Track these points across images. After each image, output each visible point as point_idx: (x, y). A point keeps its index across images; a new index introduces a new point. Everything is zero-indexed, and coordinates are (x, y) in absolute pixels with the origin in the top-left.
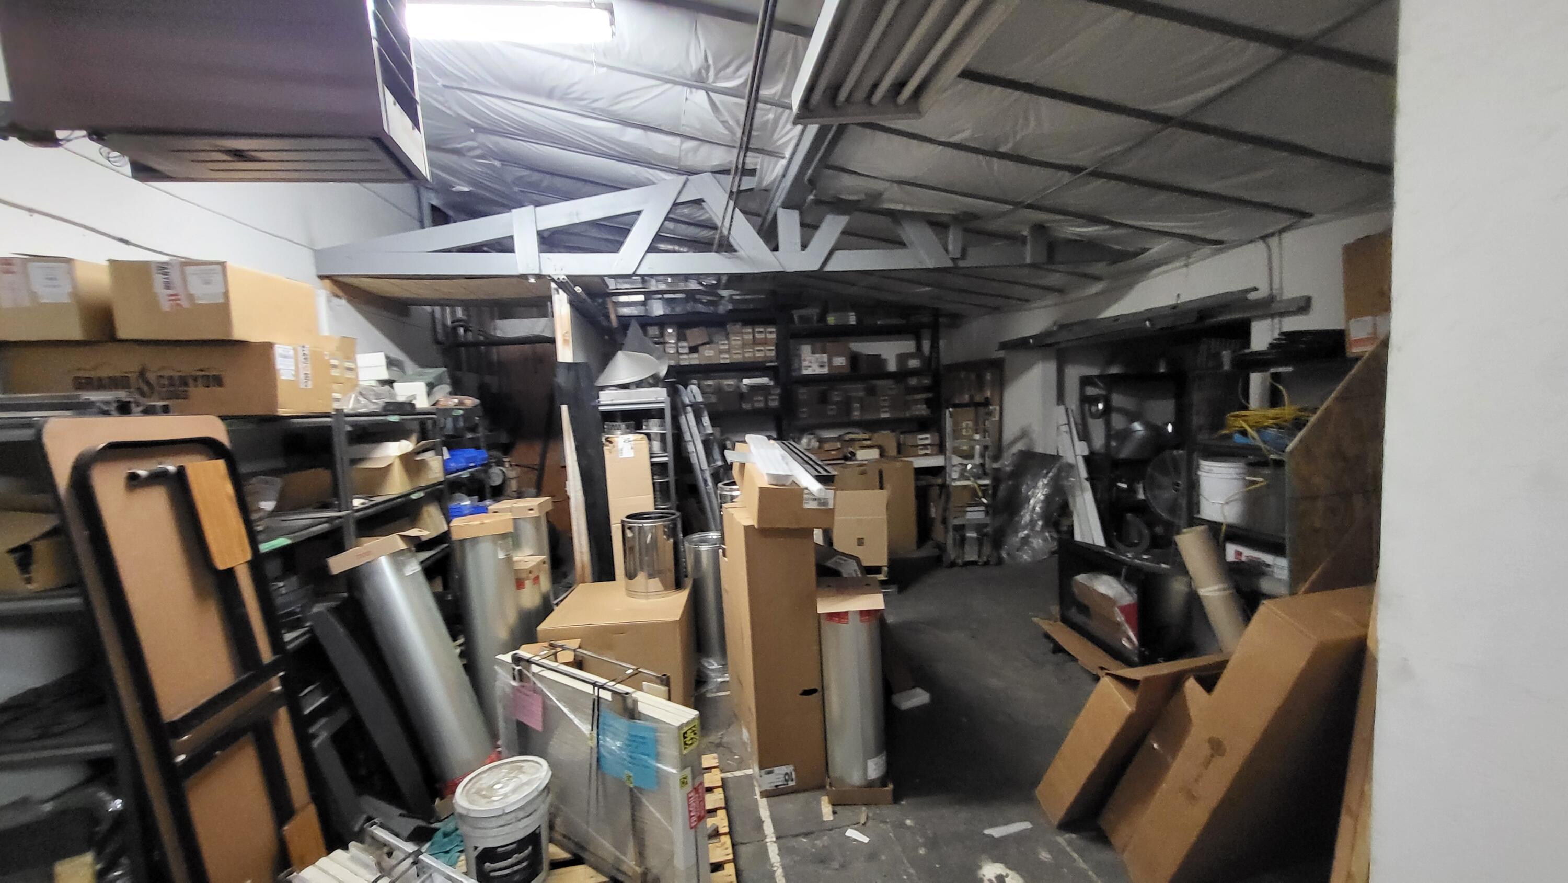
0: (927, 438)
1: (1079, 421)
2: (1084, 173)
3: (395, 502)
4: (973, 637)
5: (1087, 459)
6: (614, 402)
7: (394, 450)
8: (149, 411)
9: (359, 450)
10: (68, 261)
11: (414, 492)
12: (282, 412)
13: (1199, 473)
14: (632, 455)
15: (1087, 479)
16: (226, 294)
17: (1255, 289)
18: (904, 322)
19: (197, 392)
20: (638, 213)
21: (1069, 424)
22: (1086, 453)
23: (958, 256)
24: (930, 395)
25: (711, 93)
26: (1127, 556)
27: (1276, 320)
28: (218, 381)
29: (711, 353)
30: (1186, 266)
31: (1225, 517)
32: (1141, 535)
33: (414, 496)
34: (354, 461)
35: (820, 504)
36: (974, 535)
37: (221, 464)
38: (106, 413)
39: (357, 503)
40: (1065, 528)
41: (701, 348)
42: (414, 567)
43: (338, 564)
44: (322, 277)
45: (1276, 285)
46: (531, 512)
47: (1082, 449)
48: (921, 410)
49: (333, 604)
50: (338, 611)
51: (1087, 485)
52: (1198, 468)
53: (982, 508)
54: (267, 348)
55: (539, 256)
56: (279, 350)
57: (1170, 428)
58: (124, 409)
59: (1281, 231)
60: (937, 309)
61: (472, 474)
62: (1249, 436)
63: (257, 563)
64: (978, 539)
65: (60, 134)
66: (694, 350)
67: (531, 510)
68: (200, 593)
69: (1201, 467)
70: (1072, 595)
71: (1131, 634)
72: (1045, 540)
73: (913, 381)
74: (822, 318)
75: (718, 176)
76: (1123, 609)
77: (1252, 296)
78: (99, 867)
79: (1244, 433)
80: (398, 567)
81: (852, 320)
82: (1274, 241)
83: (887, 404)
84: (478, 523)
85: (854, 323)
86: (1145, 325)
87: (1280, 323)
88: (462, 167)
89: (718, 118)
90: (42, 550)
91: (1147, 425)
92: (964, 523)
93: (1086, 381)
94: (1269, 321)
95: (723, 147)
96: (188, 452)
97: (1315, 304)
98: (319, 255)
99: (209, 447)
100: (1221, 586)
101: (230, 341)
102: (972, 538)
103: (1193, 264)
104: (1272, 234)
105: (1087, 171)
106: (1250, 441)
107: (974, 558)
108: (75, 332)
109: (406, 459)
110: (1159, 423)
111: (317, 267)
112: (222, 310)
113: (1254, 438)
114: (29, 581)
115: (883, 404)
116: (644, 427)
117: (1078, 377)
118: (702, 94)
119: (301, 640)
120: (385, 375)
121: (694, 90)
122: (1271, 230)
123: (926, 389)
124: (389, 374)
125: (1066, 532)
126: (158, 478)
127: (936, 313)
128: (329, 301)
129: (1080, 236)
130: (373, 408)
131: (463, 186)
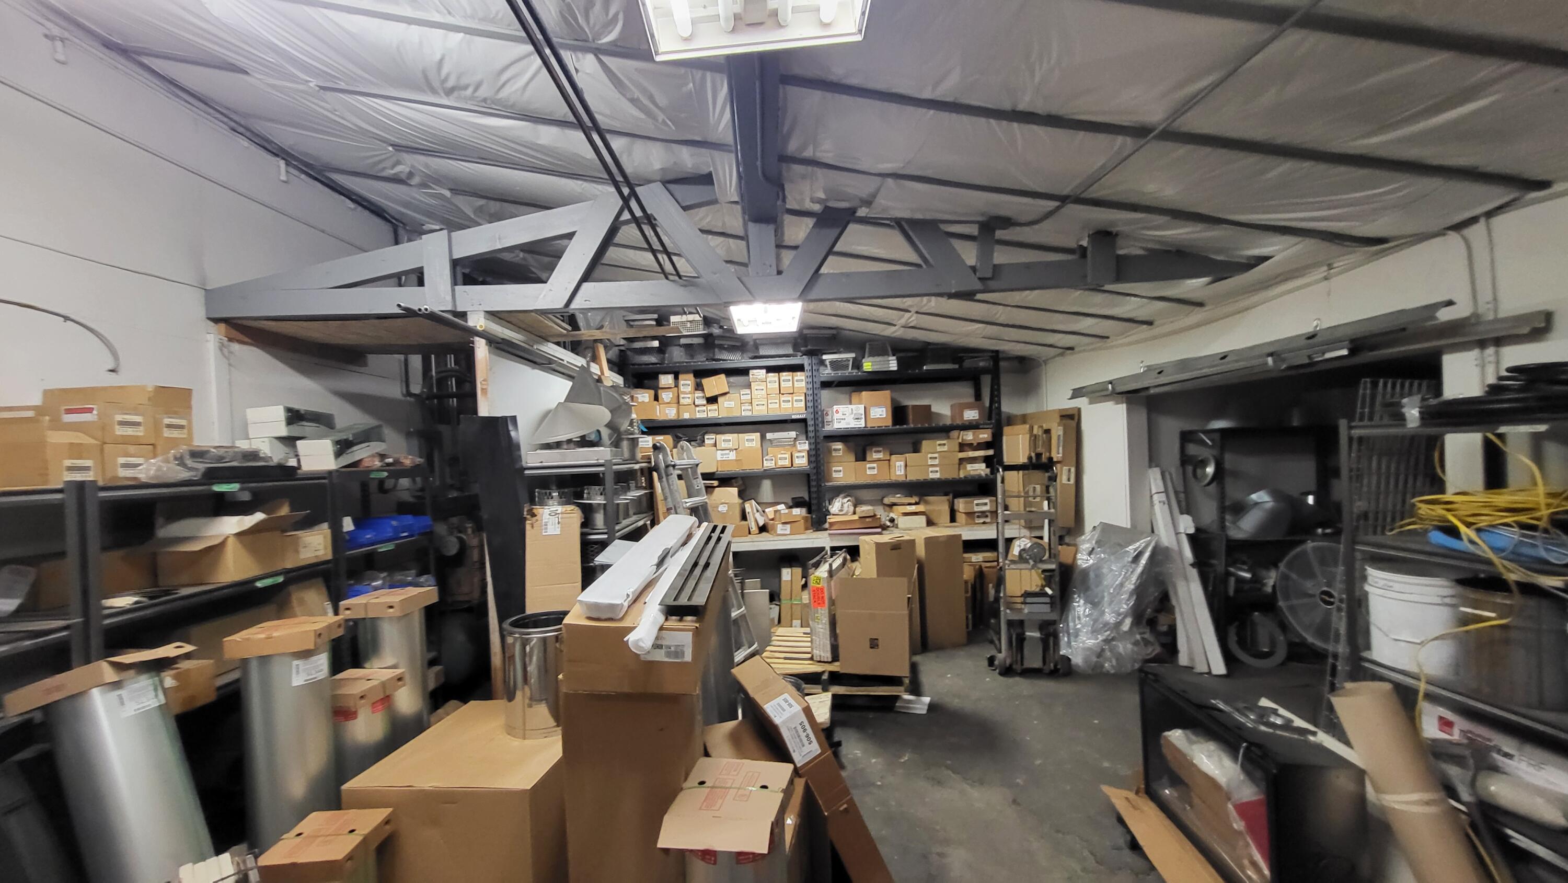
0: (986, 504)
1: (1180, 488)
2: (1152, 135)
3: (216, 594)
4: (1014, 801)
5: (1192, 538)
6: (545, 464)
7: (230, 526)
11: (261, 579)
13: (1367, 588)
14: (558, 532)
15: (1193, 565)
17: (1450, 303)
18: (957, 366)
20: (570, 236)
21: (1166, 491)
22: (1192, 531)
23: (989, 275)
24: (991, 452)
25: (602, 57)
26: (1247, 717)
27: (1491, 351)
29: (732, 404)
30: (1326, 278)
31: (1419, 666)
32: (1273, 643)
33: (264, 583)
35: (668, 654)
36: (1037, 634)
39: (119, 602)
40: (1164, 628)
41: (720, 400)
42: (143, 703)
43: (19, 701)
44: (215, 320)
45: (1485, 295)
46: (391, 610)
47: (1187, 524)
48: (980, 469)
51: (1194, 573)
52: (1364, 578)
53: (1047, 600)
55: (453, 291)
57: (1311, 500)
59: (1489, 214)
60: (997, 352)
61: (397, 545)
62: (1464, 537)
64: (1042, 639)
66: (712, 400)
67: (391, 607)
69: (1370, 579)
70: (1161, 756)
71: (1258, 857)
72: (1136, 643)
73: (969, 436)
74: (857, 365)
75: (671, 186)
76: (1243, 810)
77: (1444, 315)
79: (1452, 532)
81: (893, 365)
82: (1476, 232)
83: (936, 462)
84: (263, 636)
85: (896, 369)
86: (1266, 363)
87: (1497, 354)
88: (415, 198)
89: (624, 95)
91: (1276, 494)
92: (1022, 618)
93: (1186, 437)
94: (1474, 354)
95: (658, 144)
97: (1560, 323)
98: (210, 296)
100: (1427, 796)
102: (1032, 638)
103: (1335, 276)
104: (1474, 220)
105: (1157, 131)
106: (1464, 545)
107: (1037, 663)
109: (252, 537)
110: (1295, 493)
111: (207, 310)
113: (1472, 542)
115: (930, 462)
116: (585, 496)
117: (1179, 431)
118: (590, 57)
120: (283, 431)
121: (580, 55)
122: (1467, 215)
123: (987, 445)
124: (289, 431)
125: (1165, 634)
127: (996, 356)
128: (222, 347)
129: (1159, 242)
131: (433, 224)
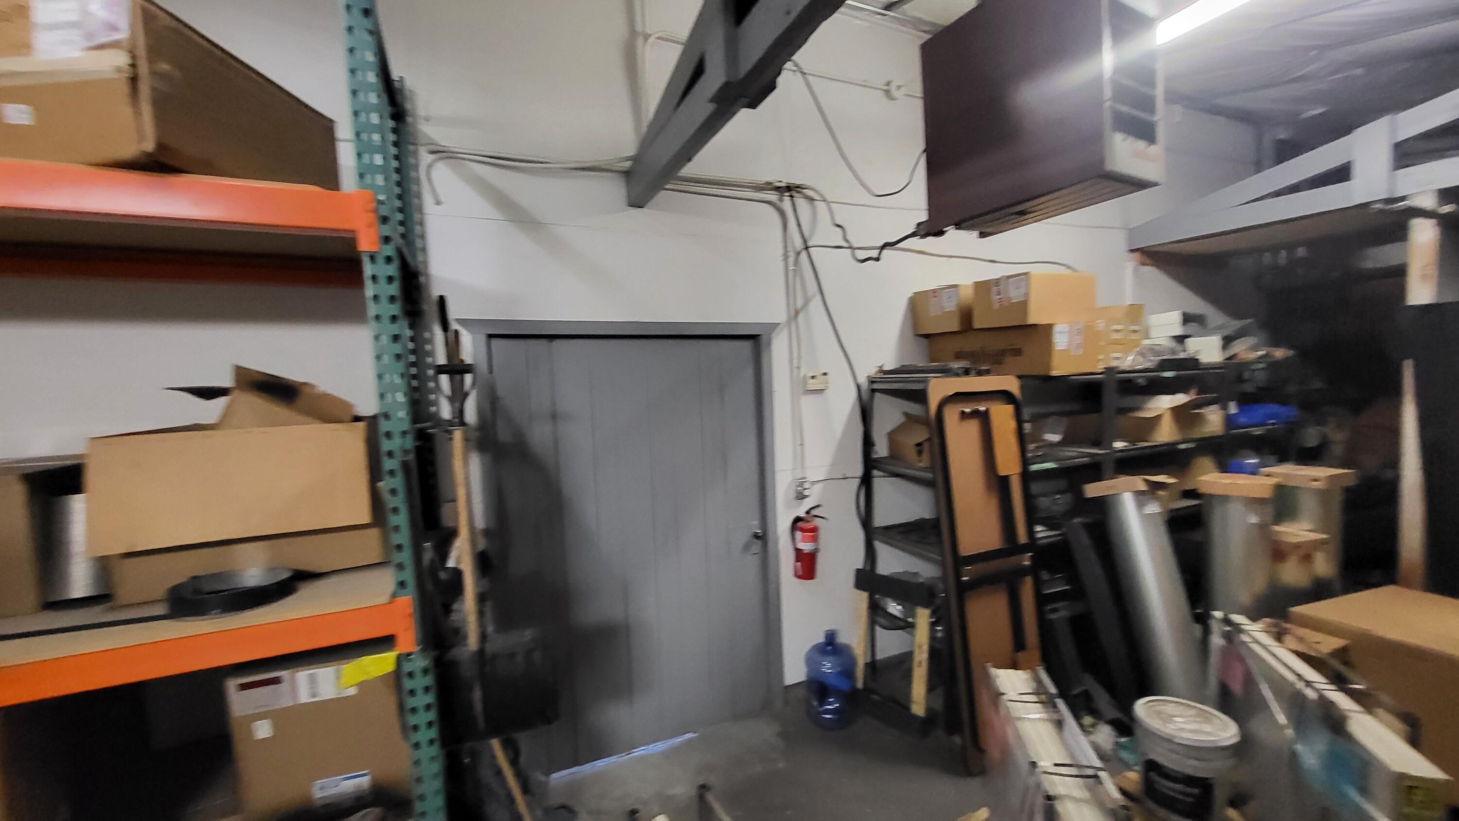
7: (1164, 403)
8: (980, 373)
9: (1128, 401)
10: (955, 286)
11: (1182, 443)
12: (1055, 373)
16: (1027, 295)
19: (1009, 359)
28: (1018, 352)
33: (1183, 446)
34: (1123, 411)
37: (1010, 408)
38: (957, 375)
39: (1119, 445)
42: (1153, 508)
43: (1092, 490)
44: (1132, 251)
46: (1315, 483)
49: (1088, 520)
50: (1087, 526)
54: (1049, 327)
55: (1393, 177)
56: (1057, 329)
58: (967, 372)
61: (1269, 431)
63: (1027, 477)
65: (945, 229)
67: (1315, 480)
68: (989, 487)
78: (933, 620)
80: (1140, 505)
84: (1229, 482)
90: (926, 446)
96: (991, 399)
98: (1132, 232)
99: (1005, 396)
101: (1026, 325)
108: (954, 326)
109: (1178, 412)
111: (1128, 243)
112: (1023, 306)
114: (920, 461)
119: (1054, 539)
120: (1179, 331)
124: (1184, 330)
126: (975, 414)
128: (1135, 271)
130: (1148, 365)
